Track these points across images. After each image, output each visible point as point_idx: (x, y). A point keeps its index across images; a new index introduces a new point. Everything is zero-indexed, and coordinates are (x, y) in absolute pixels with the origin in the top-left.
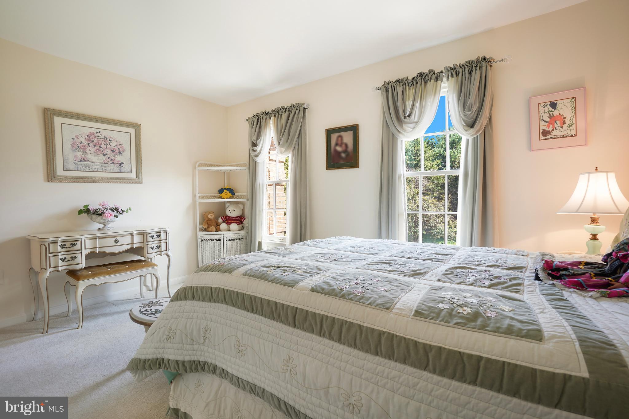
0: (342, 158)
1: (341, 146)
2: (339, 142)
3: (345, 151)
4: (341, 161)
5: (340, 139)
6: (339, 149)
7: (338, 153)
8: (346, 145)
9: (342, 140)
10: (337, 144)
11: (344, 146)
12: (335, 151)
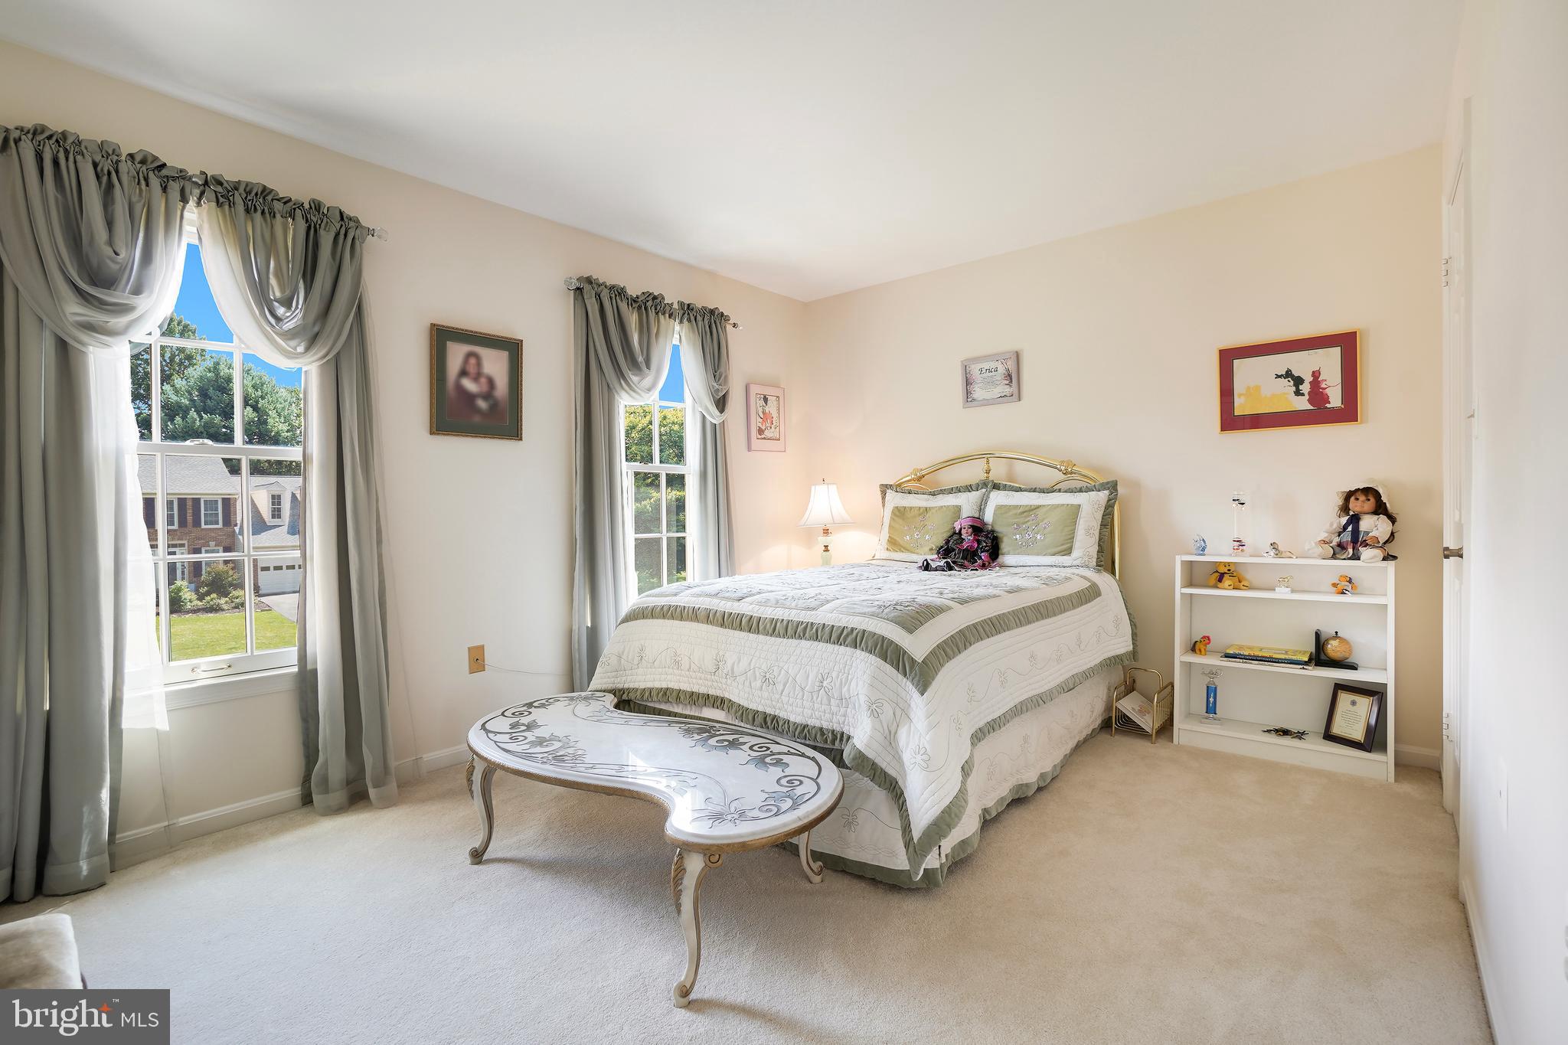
0: (478, 411)
1: (477, 378)
2: (472, 368)
3: (488, 396)
4: (477, 419)
5: (473, 361)
6: (469, 385)
7: (469, 398)
8: (491, 382)
9: (479, 364)
10: (463, 373)
11: (483, 380)
12: (460, 389)
